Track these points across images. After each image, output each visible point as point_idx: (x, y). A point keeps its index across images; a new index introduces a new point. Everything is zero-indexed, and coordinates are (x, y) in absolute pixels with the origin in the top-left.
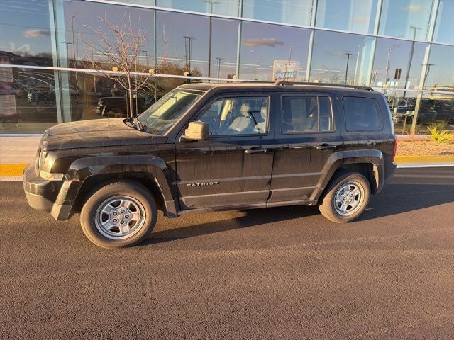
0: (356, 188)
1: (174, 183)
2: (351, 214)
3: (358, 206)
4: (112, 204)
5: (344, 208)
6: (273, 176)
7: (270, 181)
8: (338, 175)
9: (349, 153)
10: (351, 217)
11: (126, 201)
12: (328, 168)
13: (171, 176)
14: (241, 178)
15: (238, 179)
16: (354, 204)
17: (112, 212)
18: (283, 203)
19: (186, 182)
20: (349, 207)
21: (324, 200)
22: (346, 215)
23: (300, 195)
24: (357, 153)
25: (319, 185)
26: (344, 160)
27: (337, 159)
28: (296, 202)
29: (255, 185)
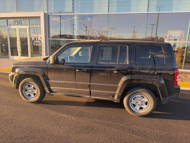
0: (145, 98)
1: (47, 81)
2: (142, 112)
3: (147, 109)
4: (28, 86)
5: (138, 108)
6: (91, 84)
7: (89, 86)
8: (128, 89)
9: (135, 77)
10: (142, 114)
11: (32, 85)
12: (122, 84)
13: (46, 78)
14: (75, 82)
15: (74, 82)
16: (144, 106)
17: (28, 88)
18: (99, 98)
19: (52, 81)
20: (141, 108)
21: (124, 101)
22: (139, 112)
23: (108, 95)
24: (141, 77)
25: (118, 92)
26: (131, 80)
27: (126, 79)
28: (107, 99)
29: (83, 86)
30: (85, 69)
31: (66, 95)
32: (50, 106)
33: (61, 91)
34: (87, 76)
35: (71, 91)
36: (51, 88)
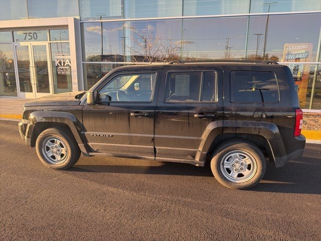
0: (247, 157)
1: (82, 132)
2: (242, 181)
3: (250, 177)
4: (51, 141)
5: (235, 174)
6: (156, 136)
7: (153, 139)
8: (218, 144)
9: (230, 123)
10: (242, 184)
11: (58, 141)
12: (208, 135)
13: (81, 129)
14: (129, 134)
15: (127, 134)
16: (246, 172)
17: (51, 146)
18: (169, 159)
19: (91, 133)
20: (240, 175)
21: (211, 163)
22: (237, 182)
23: (185, 155)
24: (240, 123)
25: (200, 149)
26: (223, 128)
27: (214, 127)
28: (182, 160)
29: (141, 141)
30: (146, 112)
31: (115, 156)
32: (88, 174)
33: (106, 149)
34: (148, 123)
35: (122, 149)
36: (90, 144)
